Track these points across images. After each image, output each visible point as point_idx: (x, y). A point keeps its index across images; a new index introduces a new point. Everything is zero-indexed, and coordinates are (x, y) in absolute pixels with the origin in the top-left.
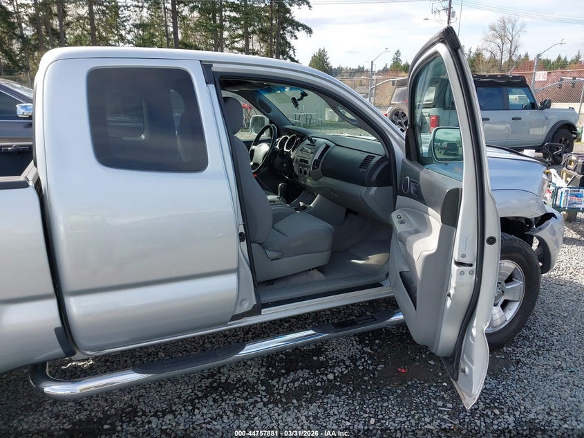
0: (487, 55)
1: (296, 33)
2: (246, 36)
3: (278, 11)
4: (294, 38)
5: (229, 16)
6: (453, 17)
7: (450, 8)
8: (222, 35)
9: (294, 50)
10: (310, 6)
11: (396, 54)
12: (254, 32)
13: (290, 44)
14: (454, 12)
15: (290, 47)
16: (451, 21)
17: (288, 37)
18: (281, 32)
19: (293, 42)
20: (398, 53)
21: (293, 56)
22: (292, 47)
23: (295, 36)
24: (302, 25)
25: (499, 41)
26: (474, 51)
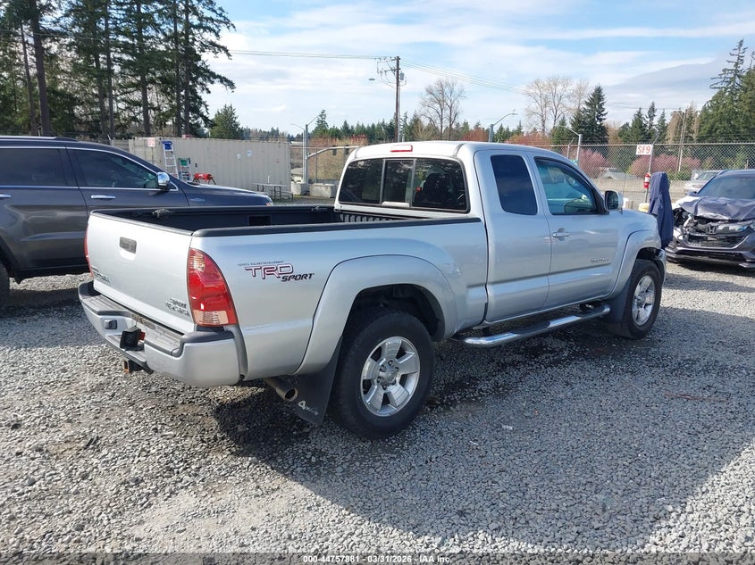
0: (425, 122)
1: (209, 86)
2: (142, 86)
3: (185, 57)
4: (205, 92)
5: (120, 59)
6: (402, 79)
7: (398, 69)
8: (110, 82)
9: (206, 106)
10: (229, 55)
11: (321, 116)
12: (153, 82)
13: (200, 98)
14: (402, 74)
15: (201, 103)
16: (401, 84)
17: (198, 89)
18: (191, 84)
19: (204, 96)
20: (323, 114)
21: (205, 114)
22: (204, 103)
23: (207, 89)
24: (219, 77)
25: (437, 106)
26: (410, 117)
